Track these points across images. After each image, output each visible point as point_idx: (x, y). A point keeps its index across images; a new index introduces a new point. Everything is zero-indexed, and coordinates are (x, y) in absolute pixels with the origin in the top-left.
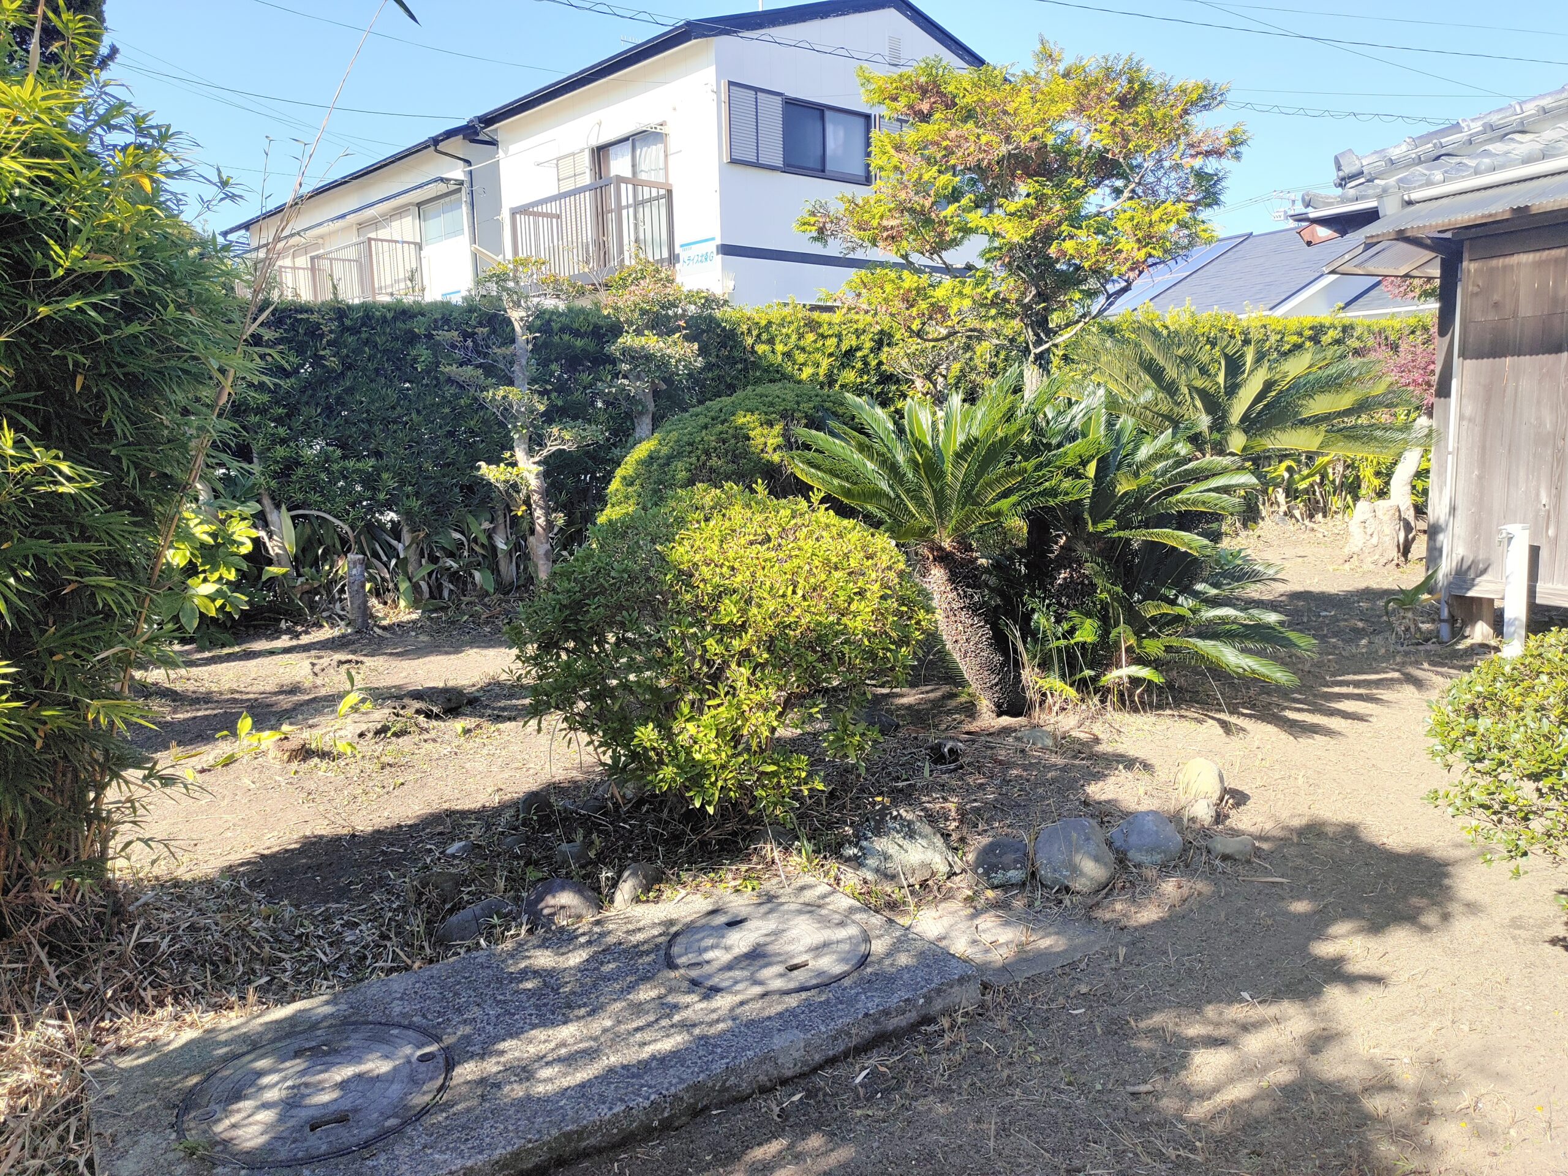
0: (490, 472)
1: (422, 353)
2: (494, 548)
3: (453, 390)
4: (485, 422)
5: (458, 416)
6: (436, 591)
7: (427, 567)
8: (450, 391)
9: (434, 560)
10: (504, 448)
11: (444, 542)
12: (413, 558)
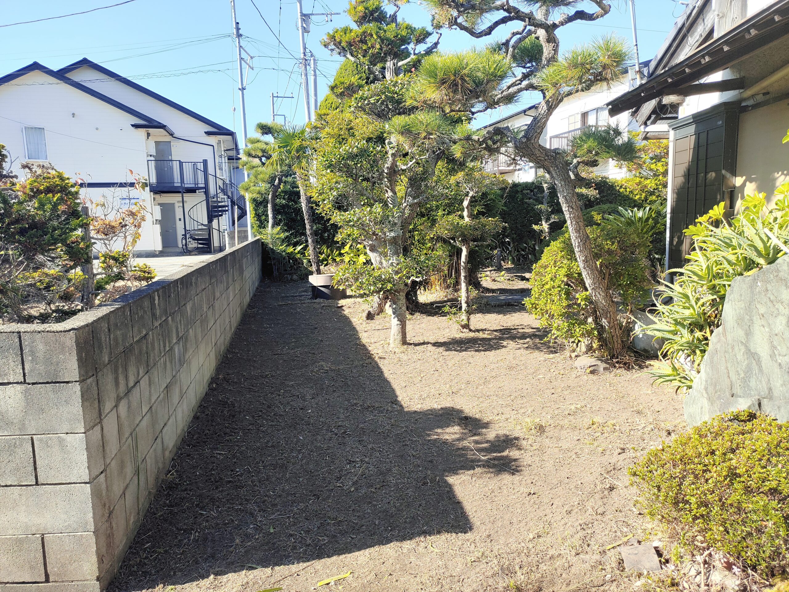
0: (535, 227)
1: (520, 196)
2: (535, 249)
3: (527, 205)
4: (535, 214)
5: (528, 212)
6: (519, 260)
7: (516, 253)
8: (526, 206)
9: (518, 251)
10: (540, 221)
11: (521, 247)
12: (513, 251)
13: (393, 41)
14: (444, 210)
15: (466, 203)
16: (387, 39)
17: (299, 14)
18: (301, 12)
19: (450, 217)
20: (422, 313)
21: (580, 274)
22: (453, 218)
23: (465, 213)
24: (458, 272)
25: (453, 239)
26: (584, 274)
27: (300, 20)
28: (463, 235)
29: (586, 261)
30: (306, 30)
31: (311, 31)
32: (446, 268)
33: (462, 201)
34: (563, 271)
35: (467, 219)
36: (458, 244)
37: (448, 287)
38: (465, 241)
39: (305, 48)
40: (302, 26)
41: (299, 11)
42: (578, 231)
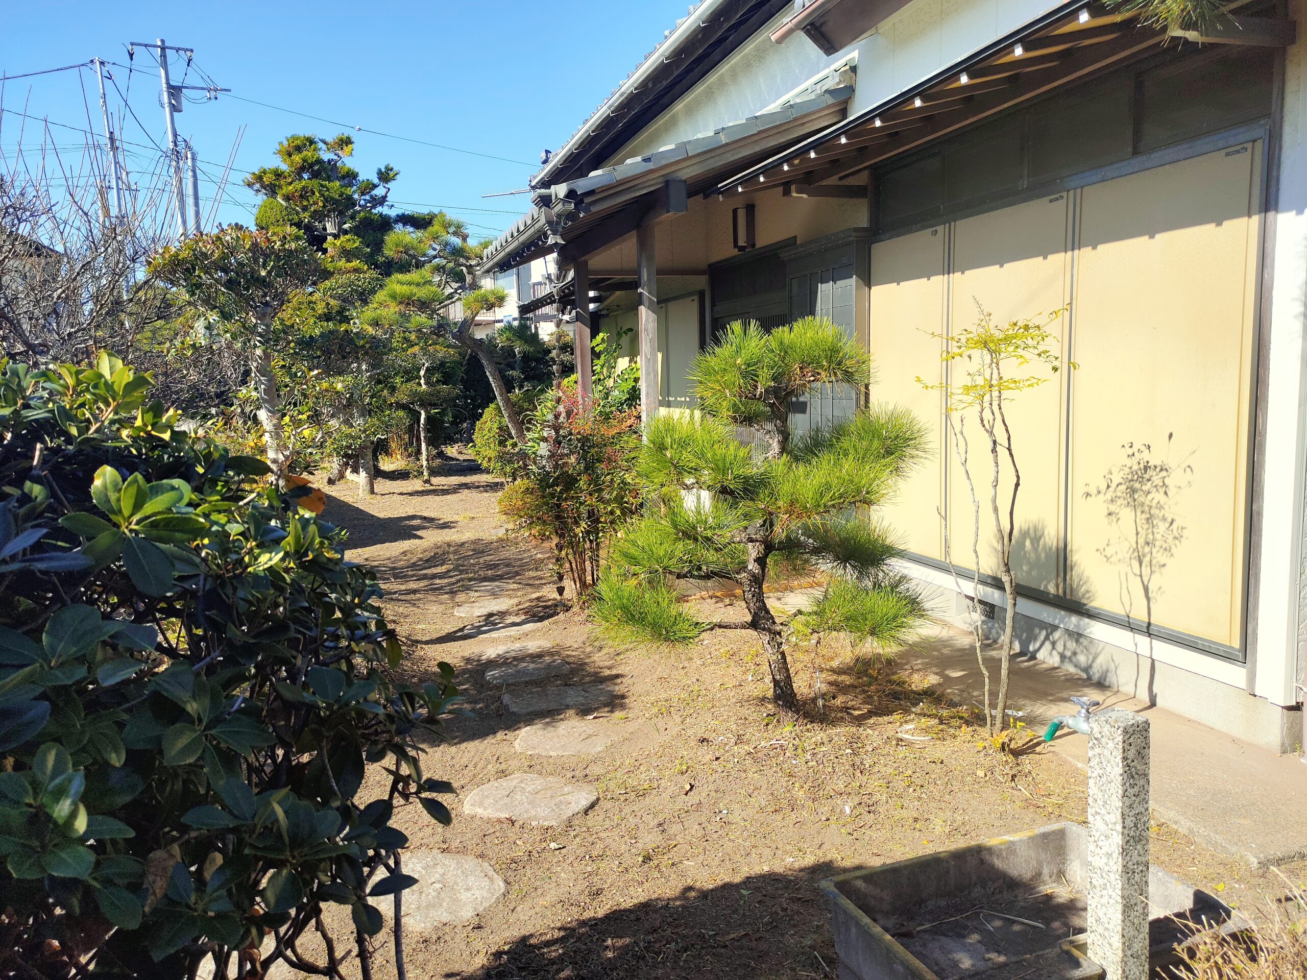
13: (338, 200)
14: (402, 377)
15: (422, 373)
16: (332, 198)
17: (164, 86)
18: (168, 83)
19: (409, 385)
20: (384, 478)
21: (507, 426)
22: (412, 385)
23: (422, 381)
24: (419, 440)
25: (413, 404)
26: (510, 426)
27: (165, 95)
28: (420, 400)
29: (509, 417)
30: (175, 109)
31: (183, 109)
32: (406, 436)
33: (419, 370)
34: (496, 425)
35: (424, 387)
36: (417, 408)
37: (410, 456)
38: (422, 405)
39: (175, 135)
40: (170, 103)
41: (164, 81)
42: (501, 395)
